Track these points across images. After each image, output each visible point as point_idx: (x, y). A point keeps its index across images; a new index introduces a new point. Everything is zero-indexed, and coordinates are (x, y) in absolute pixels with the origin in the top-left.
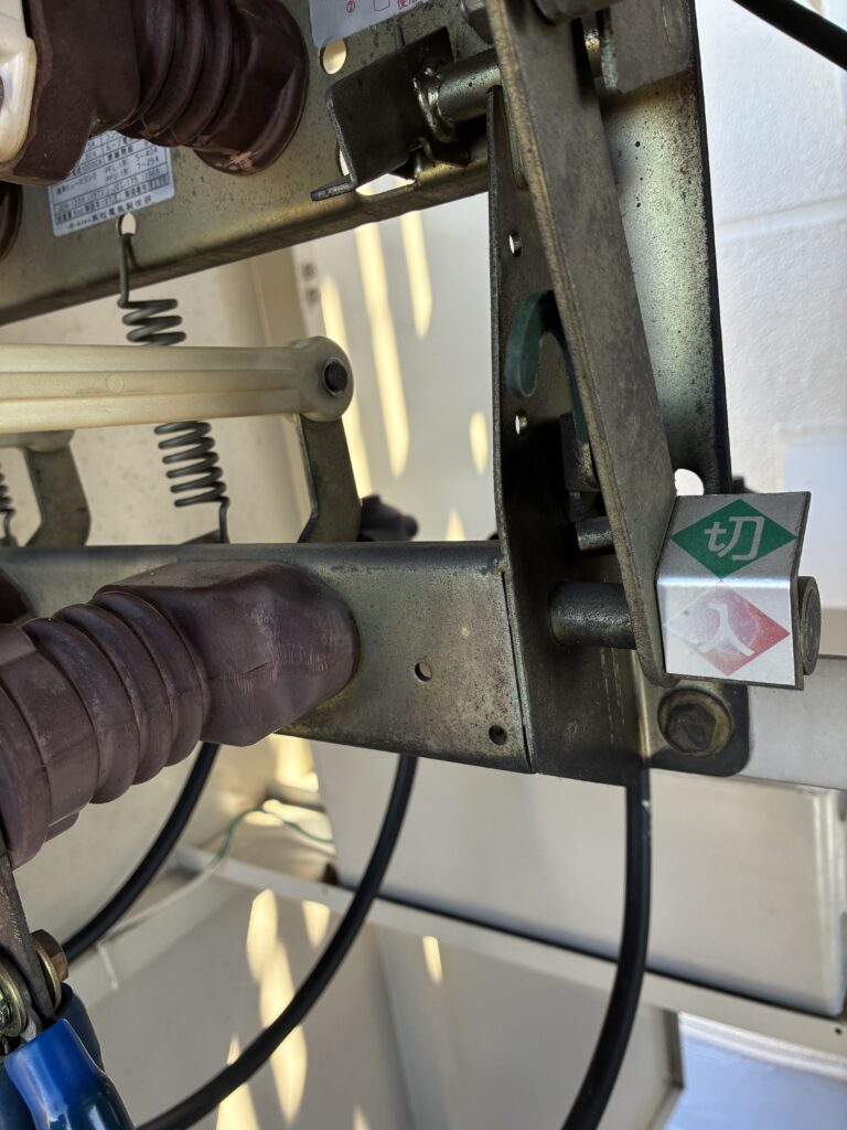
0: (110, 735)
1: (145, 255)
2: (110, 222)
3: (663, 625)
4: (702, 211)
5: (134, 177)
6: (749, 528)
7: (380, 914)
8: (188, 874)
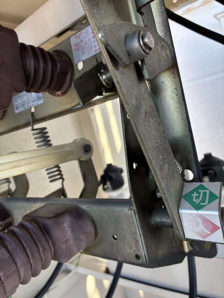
0: (22, 268)
1: (37, 117)
2: (28, 109)
3: (182, 224)
4: (182, 99)
5: (33, 98)
6: (205, 194)
7: (121, 282)
8: (68, 271)
